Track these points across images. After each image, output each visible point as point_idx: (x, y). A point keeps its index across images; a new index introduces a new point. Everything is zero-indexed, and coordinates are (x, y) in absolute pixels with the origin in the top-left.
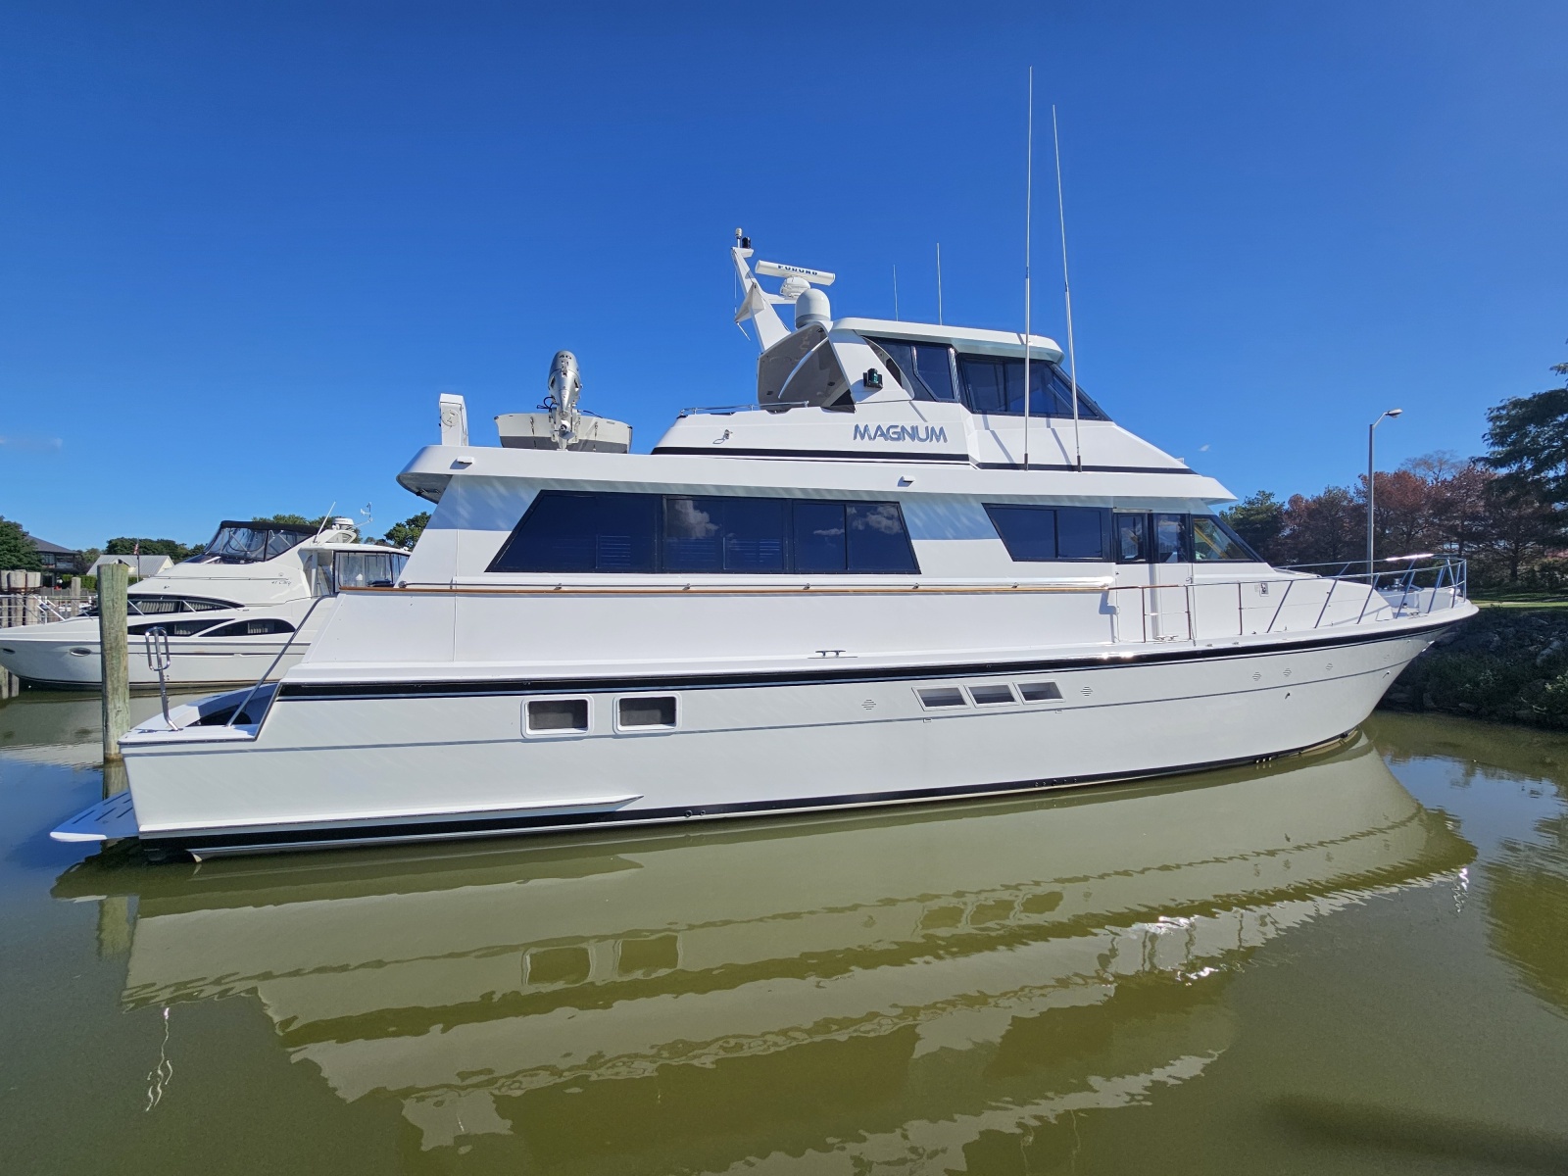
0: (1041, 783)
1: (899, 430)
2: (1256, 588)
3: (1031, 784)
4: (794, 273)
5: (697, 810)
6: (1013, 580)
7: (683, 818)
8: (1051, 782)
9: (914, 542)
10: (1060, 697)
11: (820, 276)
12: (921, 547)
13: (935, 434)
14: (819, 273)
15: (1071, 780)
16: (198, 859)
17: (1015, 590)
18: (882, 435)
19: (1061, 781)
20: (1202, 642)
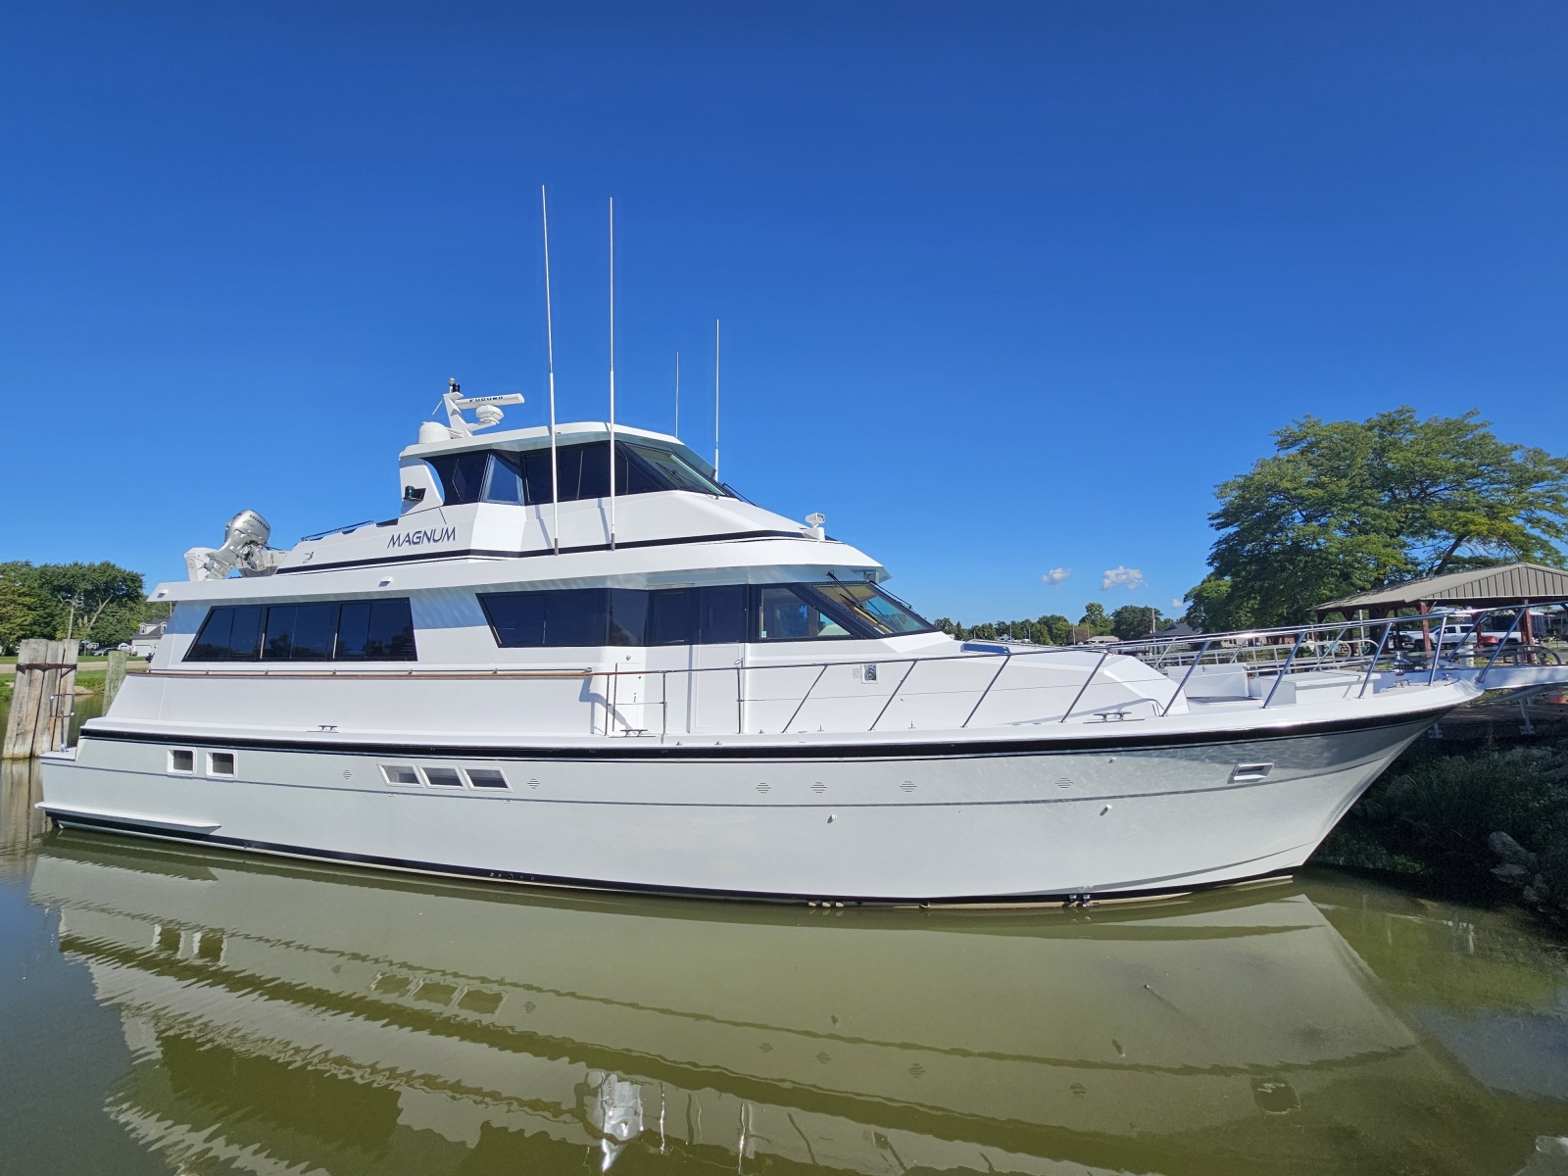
0: (497, 873)
1: (421, 535)
2: (855, 674)
3: (486, 873)
4: (484, 402)
5: (249, 843)
6: (493, 667)
7: (242, 848)
8: (506, 875)
9: (416, 632)
10: (506, 787)
11: (506, 399)
12: (421, 636)
13: (449, 534)
14: (504, 396)
15: (527, 877)
16: (62, 827)
17: (495, 675)
18: (409, 541)
19: (517, 876)
20: (672, 738)
